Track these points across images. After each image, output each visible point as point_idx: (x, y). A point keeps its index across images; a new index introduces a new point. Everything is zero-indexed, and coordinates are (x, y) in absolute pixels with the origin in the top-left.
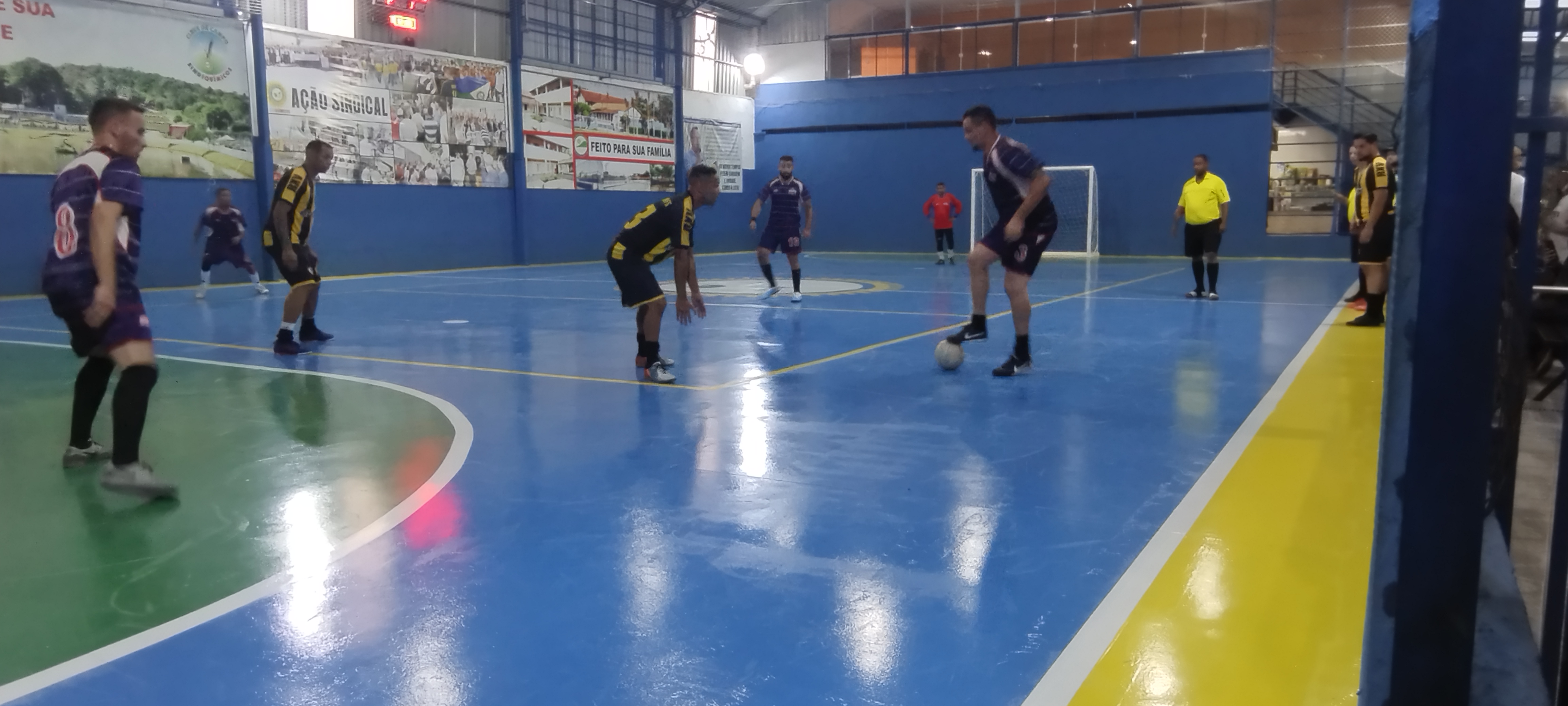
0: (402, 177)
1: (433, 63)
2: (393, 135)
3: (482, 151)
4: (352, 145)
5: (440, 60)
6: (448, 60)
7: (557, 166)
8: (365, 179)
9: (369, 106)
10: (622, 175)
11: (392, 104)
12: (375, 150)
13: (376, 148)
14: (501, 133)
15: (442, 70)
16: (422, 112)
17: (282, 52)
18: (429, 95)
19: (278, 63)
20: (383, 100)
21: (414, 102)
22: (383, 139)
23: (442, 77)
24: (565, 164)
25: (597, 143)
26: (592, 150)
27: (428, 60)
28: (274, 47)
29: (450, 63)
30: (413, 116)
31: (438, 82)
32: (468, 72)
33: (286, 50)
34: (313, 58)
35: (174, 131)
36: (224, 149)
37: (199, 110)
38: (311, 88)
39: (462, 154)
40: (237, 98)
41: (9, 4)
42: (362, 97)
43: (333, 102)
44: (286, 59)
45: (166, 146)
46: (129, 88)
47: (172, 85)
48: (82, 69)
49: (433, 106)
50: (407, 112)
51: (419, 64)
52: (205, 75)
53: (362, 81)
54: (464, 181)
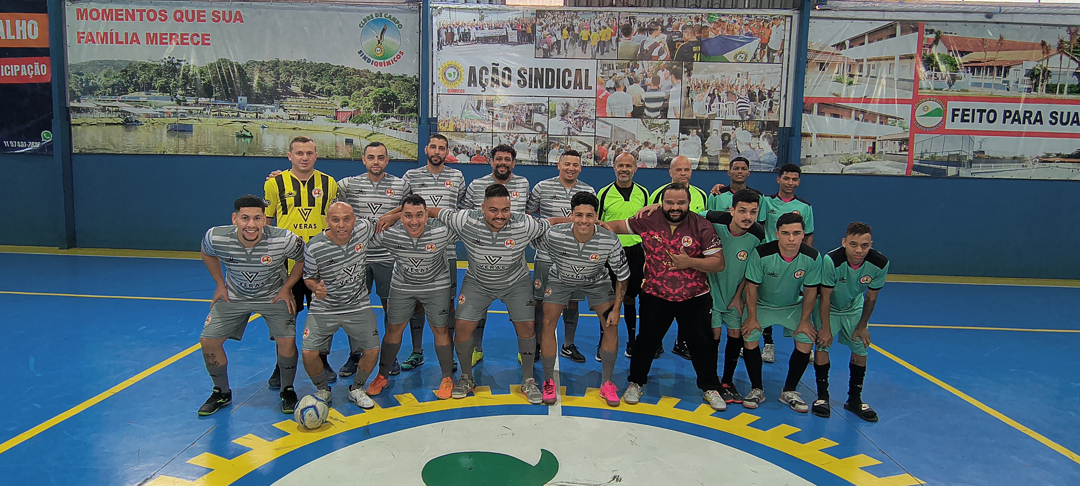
0: (604, 158)
1: (665, 24)
2: (597, 111)
3: (734, 127)
4: (538, 124)
5: (677, 18)
6: (690, 17)
7: (874, 143)
8: (552, 159)
9: (567, 78)
10: (1018, 155)
11: (599, 75)
12: (569, 129)
13: (571, 126)
14: (771, 103)
15: (680, 30)
16: (643, 82)
17: (462, 30)
18: (655, 63)
19: (456, 42)
20: (587, 70)
21: (632, 71)
22: (582, 116)
23: (680, 39)
24: (891, 140)
25: (964, 110)
26: (953, 121)
27: (659, 20)
28: (452, 26)
29: (693, 20)
30: (629, 88)
31: (672, 45)
32: (723, 29)
33: (466, 28)
34: (498, 33)
35: (340, 116)
36: (387, 131)
37: (366, 94)
38: (493, 64)
39: (700, 131)
40: (406, 80)
41: (209, 16)
42: (559, 70)
43: (520, 79)
44: (465, 37)
45: (331, 129)
46: (302, 79)
47: (340, 72)
48: (263, 64)
49: (660, 74)
50: (620, 84)
51: (644, 26)
52: (375, 60)
53: (559, 53)
54: (700, 163)
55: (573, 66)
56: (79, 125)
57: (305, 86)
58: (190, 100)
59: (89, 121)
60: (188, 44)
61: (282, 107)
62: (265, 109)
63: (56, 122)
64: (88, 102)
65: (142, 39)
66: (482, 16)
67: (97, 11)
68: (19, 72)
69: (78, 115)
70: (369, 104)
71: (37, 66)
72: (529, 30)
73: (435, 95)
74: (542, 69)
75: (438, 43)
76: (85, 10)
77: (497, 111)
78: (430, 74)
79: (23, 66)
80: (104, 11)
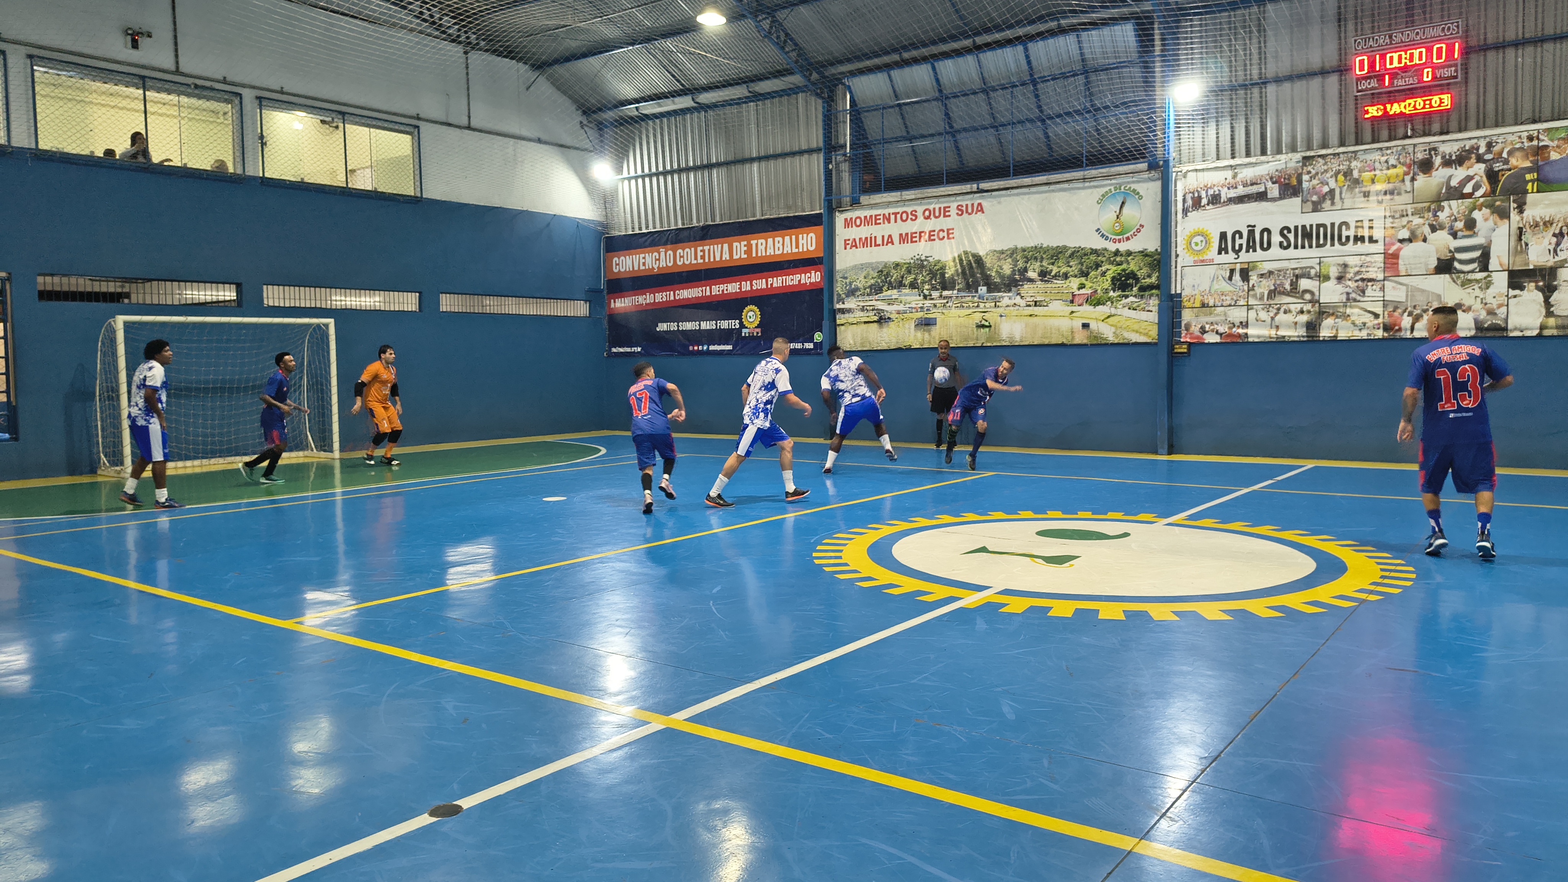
0: (1397, 328)
2: (1385, 270)
4: (1306, 291)
8: (1325, 333)
9: (1345, 233)
11: (1389, 225)
12: (1348, 294)
13: (1350, 291)
16: (1451, 228)
17: (1211, 192)
18: (1468, 201)
19: (1204, 206)
20: (1371, 220)
21: (1435, 215)
22: (1365, 277)
28: (1199, 189)
30: (1432, 237)
33: (1216, 189)
34: (1254, 189)
35: (1076, 299)
36: (1127, 312)
37: (1103, 274)
38: (1248, 226)
39: (1541, 284)
40: (1147, 255)
41: (953, 211)
42: (1333, 225)
43: (1282, 239)
44: (1215, 200)
45: (1067, 314)
46: (1039, 264)
47: (1078, 254)
48: (1002, 252)
49: (1476, 215)
50: (1419, 232)
51: (1451, 157)
52: (1113, 237)
53: (1333, 204)
54: (1542, 327)
55: (1351, 218)
56: (842, 325)
57: (1042, 271)
58: (935, 294)
59: (850, 320)
60: (934, 240)
61: (1019, 294)
62: (1003, 297)
63: (826, 324)
64: (850, 304)
65: (896, 239)
66: (1236, 173)
67: (860, 218)
68: (800, 281)
69: (842, 316)
70: (1107, 284)
71: (813, 274)
72: (1294, 182)
73: (1179, 268)
74: (1311, 226)
75: (1183, 210)
76: (851, 219)
77: (1254, 278)
78: (1173, 245)
79: (803, 275)
80: (866, 217)
